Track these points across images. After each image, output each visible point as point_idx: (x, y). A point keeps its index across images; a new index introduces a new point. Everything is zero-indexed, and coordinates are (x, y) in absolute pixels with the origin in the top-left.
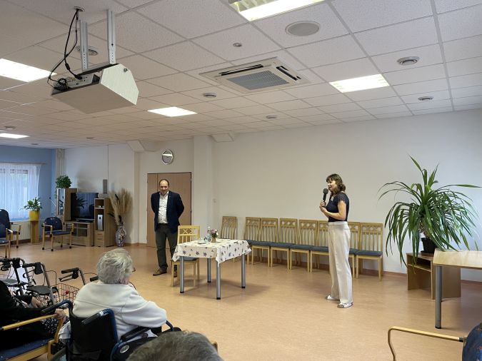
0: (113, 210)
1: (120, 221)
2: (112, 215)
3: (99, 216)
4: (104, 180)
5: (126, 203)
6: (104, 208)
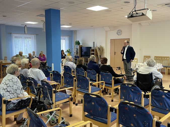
0: (97, 53)
2: (97, 55)
4: (93, 42)
5: (102, 50)
6: (94, 52)
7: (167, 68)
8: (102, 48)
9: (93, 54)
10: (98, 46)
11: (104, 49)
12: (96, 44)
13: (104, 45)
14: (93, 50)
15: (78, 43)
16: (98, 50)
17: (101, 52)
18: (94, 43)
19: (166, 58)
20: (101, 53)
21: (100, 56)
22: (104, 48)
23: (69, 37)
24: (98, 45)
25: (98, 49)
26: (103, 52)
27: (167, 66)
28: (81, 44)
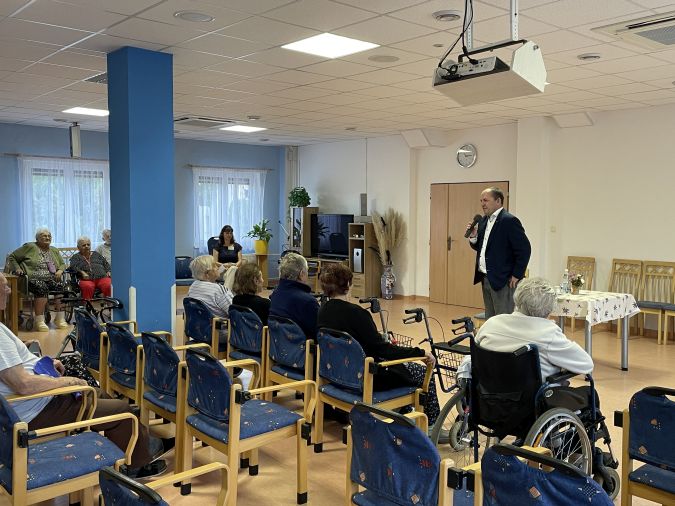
0: (376, 241)
1: (388, 259)
2: (375, 249)
3: (356, 250)
4: (362, 195)
5: (397, 231)
6: (363, 238)
7: (667, 314)
8: (396, 222)
9: (360, 244)
10: (383, 211)
11: (404, 224)
12: (374, 202)
13: (403, 209)
14: (359, 230)
15: (301, 198)
16: (378, 226)
17: (393, 237)
18: (364, 197)
19: (660, 270)
20: (394, 239)
21: (388, 253)
22: (407, 219)
23: (265, 172)
24: (380, 206)
25: (380, 223)
26: (400, 237)
27: (669, 302)
28: (313, 204)
